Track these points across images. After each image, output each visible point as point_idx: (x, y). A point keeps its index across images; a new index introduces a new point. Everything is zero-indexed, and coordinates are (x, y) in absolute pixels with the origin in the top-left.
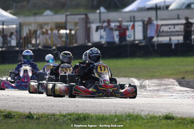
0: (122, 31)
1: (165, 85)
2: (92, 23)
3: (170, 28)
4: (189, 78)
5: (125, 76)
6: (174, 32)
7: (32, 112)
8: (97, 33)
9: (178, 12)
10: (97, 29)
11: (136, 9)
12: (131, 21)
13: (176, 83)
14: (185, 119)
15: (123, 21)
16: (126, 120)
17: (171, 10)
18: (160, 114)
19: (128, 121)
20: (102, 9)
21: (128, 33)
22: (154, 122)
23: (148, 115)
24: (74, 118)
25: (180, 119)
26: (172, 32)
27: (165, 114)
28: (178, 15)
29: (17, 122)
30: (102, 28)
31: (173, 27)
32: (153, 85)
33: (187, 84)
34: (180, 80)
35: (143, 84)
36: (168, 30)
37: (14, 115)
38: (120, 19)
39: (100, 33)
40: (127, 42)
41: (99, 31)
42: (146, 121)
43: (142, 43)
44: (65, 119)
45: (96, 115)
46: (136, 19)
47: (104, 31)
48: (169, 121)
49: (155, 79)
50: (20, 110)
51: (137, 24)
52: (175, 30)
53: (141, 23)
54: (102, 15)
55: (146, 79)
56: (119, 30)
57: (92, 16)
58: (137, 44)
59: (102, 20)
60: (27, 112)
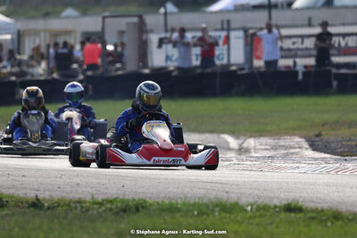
0: (207, 48)
1: (285, 147)
2: (152, 31)
3: (294, 43)
4: (329, 135)
5: (212, 132)
6: (301, 50)
7: (40, 197)
8: (160, 50)
9: (310, 13)
10: (161, 42)
11: (231, 7)
12: (222, 29)
13: (306, 145)
14: (322, 211)
15: (209, 28)
16: (213, 211)
17: (297, 9)
18: (276, 202)
19: (217, 214)
20: (170, 7)
21: (217, 51)
22: (265, 216)
23: (255, 203)
24: (117, 207)
25: (313, 211)
26: (298, 49)
27: (285, 202)
28: (310, 19)
29: (13, 214)
30: (170, 41)
31: (300, 40)
32: (263, 147)
33: (326, 146)
34: (313, 139)
35: (245, 145)
36: (292, 47)
37: (7, 202)
38: (204, 26)
39: (166, 51)
40: (215, 69)
41: (164, 46)
42: (250, 214)
43: (243, 69)
44: (100, 210)
45: (158, 203)
46: (232, 26)
47: (174, 46)
48: (292, 215)
49: (268, 136)
50: (17, 193)
51: (233, 34)
52: (304, 46)
53: (241, 34)
54: (169, 18)
55: (251, 137)
56: (202, 46)
57: (152, 20)
58: (234, 72)
59: (169, 27)
60: (31, 195)
